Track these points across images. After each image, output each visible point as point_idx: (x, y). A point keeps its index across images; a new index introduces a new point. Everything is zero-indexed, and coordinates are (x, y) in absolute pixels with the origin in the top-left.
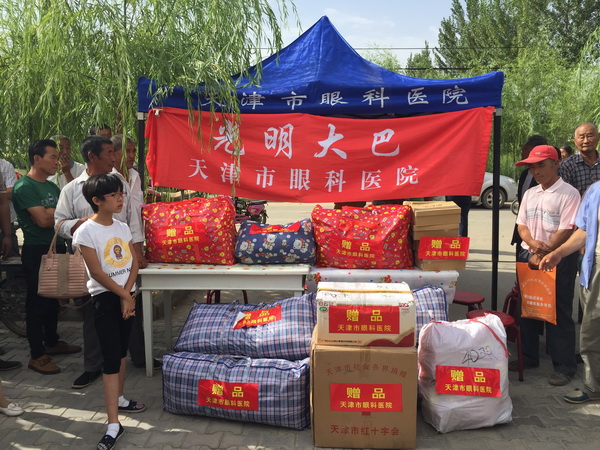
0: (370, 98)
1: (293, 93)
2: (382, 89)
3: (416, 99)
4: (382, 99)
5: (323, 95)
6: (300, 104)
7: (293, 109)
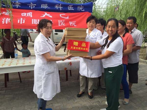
0: (57, 7)
1: (31, 3)
2: (61, 4)
3: (70, 8)
4: (61, 8)
5: (42, 5)
6: (34, 7)
7: (32, 8)
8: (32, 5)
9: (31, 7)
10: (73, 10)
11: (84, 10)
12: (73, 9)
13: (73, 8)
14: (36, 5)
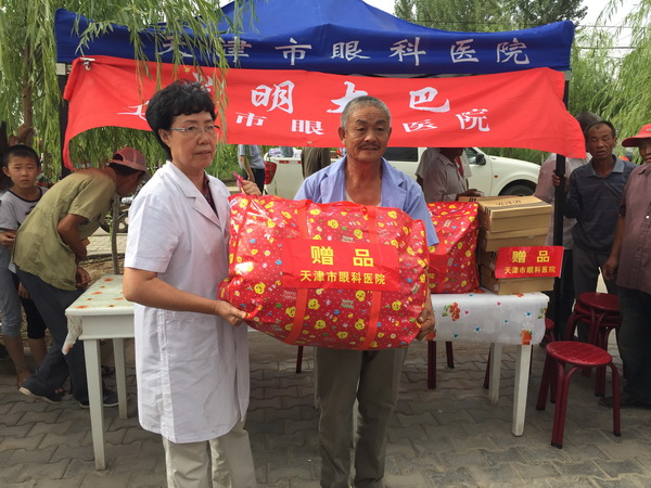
0: (399, 52)
1: (292, 40)
2: (418, 39)
3: (462, 55)
4: (416, 53)
5: (335, 46)
6: (302, 57)
7: (293, 63)
8: (293, 47)
9: (289, 55)
10: (476, 60)
11: (527, 62)
12: (474, 56)
13: (473, 51)
14: (309, 47)
